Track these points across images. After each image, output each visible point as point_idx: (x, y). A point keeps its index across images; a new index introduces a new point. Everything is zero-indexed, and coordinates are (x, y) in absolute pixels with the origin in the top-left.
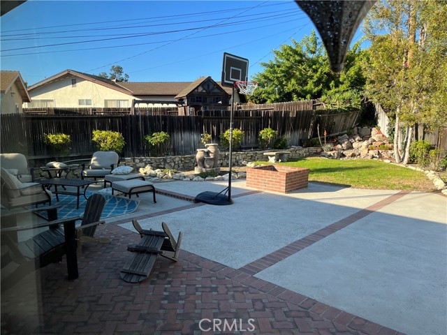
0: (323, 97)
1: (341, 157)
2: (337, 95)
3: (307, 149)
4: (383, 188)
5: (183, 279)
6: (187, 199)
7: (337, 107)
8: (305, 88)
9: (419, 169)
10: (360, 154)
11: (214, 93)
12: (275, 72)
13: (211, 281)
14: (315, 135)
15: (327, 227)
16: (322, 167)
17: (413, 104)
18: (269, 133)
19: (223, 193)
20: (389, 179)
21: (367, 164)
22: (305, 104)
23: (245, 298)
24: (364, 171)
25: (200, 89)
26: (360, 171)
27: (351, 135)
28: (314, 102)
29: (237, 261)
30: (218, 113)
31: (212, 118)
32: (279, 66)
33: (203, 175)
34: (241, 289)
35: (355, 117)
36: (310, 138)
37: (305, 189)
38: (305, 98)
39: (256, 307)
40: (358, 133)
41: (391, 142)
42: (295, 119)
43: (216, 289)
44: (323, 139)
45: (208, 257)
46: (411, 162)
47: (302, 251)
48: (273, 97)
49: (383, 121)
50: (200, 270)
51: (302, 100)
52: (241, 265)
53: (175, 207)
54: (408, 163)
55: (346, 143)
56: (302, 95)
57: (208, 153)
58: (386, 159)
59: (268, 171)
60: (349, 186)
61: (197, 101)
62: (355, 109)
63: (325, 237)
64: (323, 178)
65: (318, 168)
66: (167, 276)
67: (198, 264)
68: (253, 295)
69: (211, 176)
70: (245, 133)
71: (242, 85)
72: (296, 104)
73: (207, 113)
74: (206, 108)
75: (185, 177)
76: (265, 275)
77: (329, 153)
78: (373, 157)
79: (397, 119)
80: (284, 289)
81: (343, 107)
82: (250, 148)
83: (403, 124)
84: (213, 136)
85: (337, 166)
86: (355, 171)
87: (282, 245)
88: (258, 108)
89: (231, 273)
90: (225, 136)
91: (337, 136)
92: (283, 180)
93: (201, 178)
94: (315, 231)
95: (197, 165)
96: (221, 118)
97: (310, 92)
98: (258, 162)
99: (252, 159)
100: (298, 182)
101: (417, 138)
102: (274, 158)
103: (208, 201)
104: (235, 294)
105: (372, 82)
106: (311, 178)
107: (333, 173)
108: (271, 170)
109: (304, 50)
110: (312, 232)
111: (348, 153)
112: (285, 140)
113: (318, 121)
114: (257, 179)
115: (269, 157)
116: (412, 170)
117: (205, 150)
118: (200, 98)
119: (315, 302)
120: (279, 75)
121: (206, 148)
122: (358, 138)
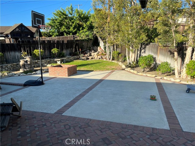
0: (78, 34)
1: (87, 59)
2: (83, 33)
3: (73, 57)
4: (105, 70)
5: (27, 124)
6: (19, 85)
7: (84, 38)
8: (69, 30)
9: (116, 62)
10: (94, 58)
11: (25, 32)
12: (54, 22)
13: (42, 121)
14: (76, 51)
15: (88, 88)
16: (81, 64)
17: (112, 37)
18: (56, 50)
19: (39, 80)
20: (107, 67)
21: (98, 62)
22: (70, 37)
23: (60, 125)
24: (97, 64)
25: (17, 30)
26: (96, 65)
27: (90, 50)
28: (74, 36)
29: (53, 110)
30: (29, 42)
31: (26, 44)
32: (56, 20)
33: (26, 73)
34: (58, 122)
35: (91, 42)
36: (74, 52)
37: (76, 74)
38: (70, 35)
39: (66, 128)
40: (93, 49)
41: (105, 52)
42: (67, 44)
43: (45, 125)
44: (79, 52)
45: (38, 111)
46: (113, 59)
47: (81, 100)
48: (55, 34)
49: (102, 44)
50: (35, 118)
51: (69, 36)
52: (55, 111)
53: (14, 90)
54: (112, 60)
55: (89, 53)
56: (68, 33)
57: (26, 61)
58: (104, 59)
59: (59, 68)
60: (93, 71)
61: (16, 36)
62: (91, 39)
63: (88, 92)
64: (82, 68)
65: (79, 64)
66: (17, 124)
67: (33, 115)
68: (64, 123)
69: (30, 72)
70: (45, 51)
71: (43, 27)
72: (66, 37)
73: (23, 42)
74: (21, 39)
75: (15, 74)
76: (67, 113)
77: (83, 58)
78: (100, 59)
79: (107, 43)
80: (77, 117)
81: (86, 38)
82: (48, 58)
83: (109, 45)
84: (28, 53)
85: (87, 63)
86: (94, 65)
87: (72, 99)
88: (49, 39)
89: (51, 116)
90: (34, 52)
91: (85, 51)
92: (66, 71)
93: (24, 74)
94: (84, 90)
95: (21, 68)
96: (31, 44)
97: (72, 32)
98: (52, 64)
99: (49, 63)
100: (73, 71)
101: (114, 50)
102: (60, 61)
103: (31, 84)
104: (56, 125)
105: (97, 28)
106: (78, 69)
107: (86, 66)
108: (60, 67)
109: (67, 13)
110: (83, 91)
111: (90, 58)
112: (64, 53)
113: (77, 45)
114: (54, 72)
115: (57, 61)
116: (114, 63)
117: (25, 60)
118: (18, 34)
119: (90, 120)
120: (57, 24)
121: (25, 59)
122: (93, 51)
